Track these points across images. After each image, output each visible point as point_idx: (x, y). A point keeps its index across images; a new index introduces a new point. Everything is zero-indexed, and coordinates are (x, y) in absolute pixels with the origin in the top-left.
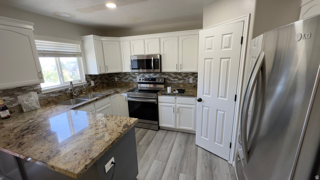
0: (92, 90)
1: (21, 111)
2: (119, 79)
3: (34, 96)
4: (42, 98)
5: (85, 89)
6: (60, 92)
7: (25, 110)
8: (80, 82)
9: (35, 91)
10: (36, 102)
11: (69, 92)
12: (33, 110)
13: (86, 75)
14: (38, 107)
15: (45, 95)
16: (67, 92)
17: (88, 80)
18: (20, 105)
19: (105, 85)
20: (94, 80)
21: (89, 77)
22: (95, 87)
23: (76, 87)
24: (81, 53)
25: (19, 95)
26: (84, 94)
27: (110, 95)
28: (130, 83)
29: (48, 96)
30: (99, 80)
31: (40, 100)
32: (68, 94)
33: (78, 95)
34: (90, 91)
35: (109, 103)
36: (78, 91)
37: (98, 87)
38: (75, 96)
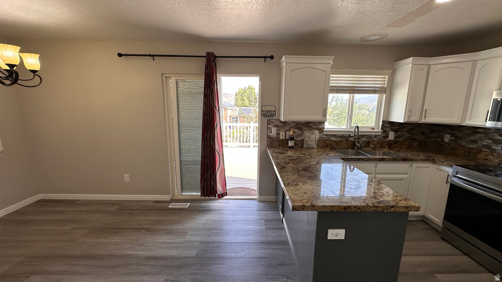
0: (387, 146)
1: (302, 146)
2: (454, 138)
3: (316, 135)
4: (322, 139)
5: (376, 142)
6: (342, 136)
7: (304, 146)
8: (372, 130)
9: (318, 129)
10: (315, 140)
11: (352, 139)
12: (310, 148)
13: (383, 121)
14: (315, 146)
15: (326, 136)
16: (349, 139)
17: (385, 129)
18: (303, 140)
19: (415, 144)
20: (396, 131)
21: (389, 125)
22: (394, 143)
23: (363, 136)
24: (385, 89)
25: (305, 130)
26: (371, 147)
27: (411, 160)
28: (481, 151)
29: (328, 138)
30: (406, 133)
31: (319, 141)
32: (349, 142)
33: (361, 146)
34: (382, 147)
35: (407, 174)
36: (365, 142)
37: (399, 143)
38: (357, 146)
